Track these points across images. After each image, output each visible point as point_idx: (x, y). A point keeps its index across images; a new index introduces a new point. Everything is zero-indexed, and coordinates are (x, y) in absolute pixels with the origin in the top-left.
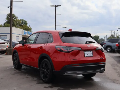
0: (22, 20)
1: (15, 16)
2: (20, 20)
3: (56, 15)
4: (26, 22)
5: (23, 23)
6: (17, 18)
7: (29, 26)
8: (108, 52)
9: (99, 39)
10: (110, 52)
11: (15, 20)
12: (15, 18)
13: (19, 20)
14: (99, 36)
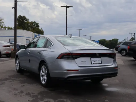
0: (33, 22)
1: (26, 18)
2: (32, 23)
3: (67, 16)
4: (38, 24)
5: (34, 25)
6: (28, 21)
7: (41, 29)
8: (123, 56)
9: (118, 43)
10: (125, 56)
11: (26, 23)
12: (26, 21)
13: (30, 23)
14: (118, 40)
